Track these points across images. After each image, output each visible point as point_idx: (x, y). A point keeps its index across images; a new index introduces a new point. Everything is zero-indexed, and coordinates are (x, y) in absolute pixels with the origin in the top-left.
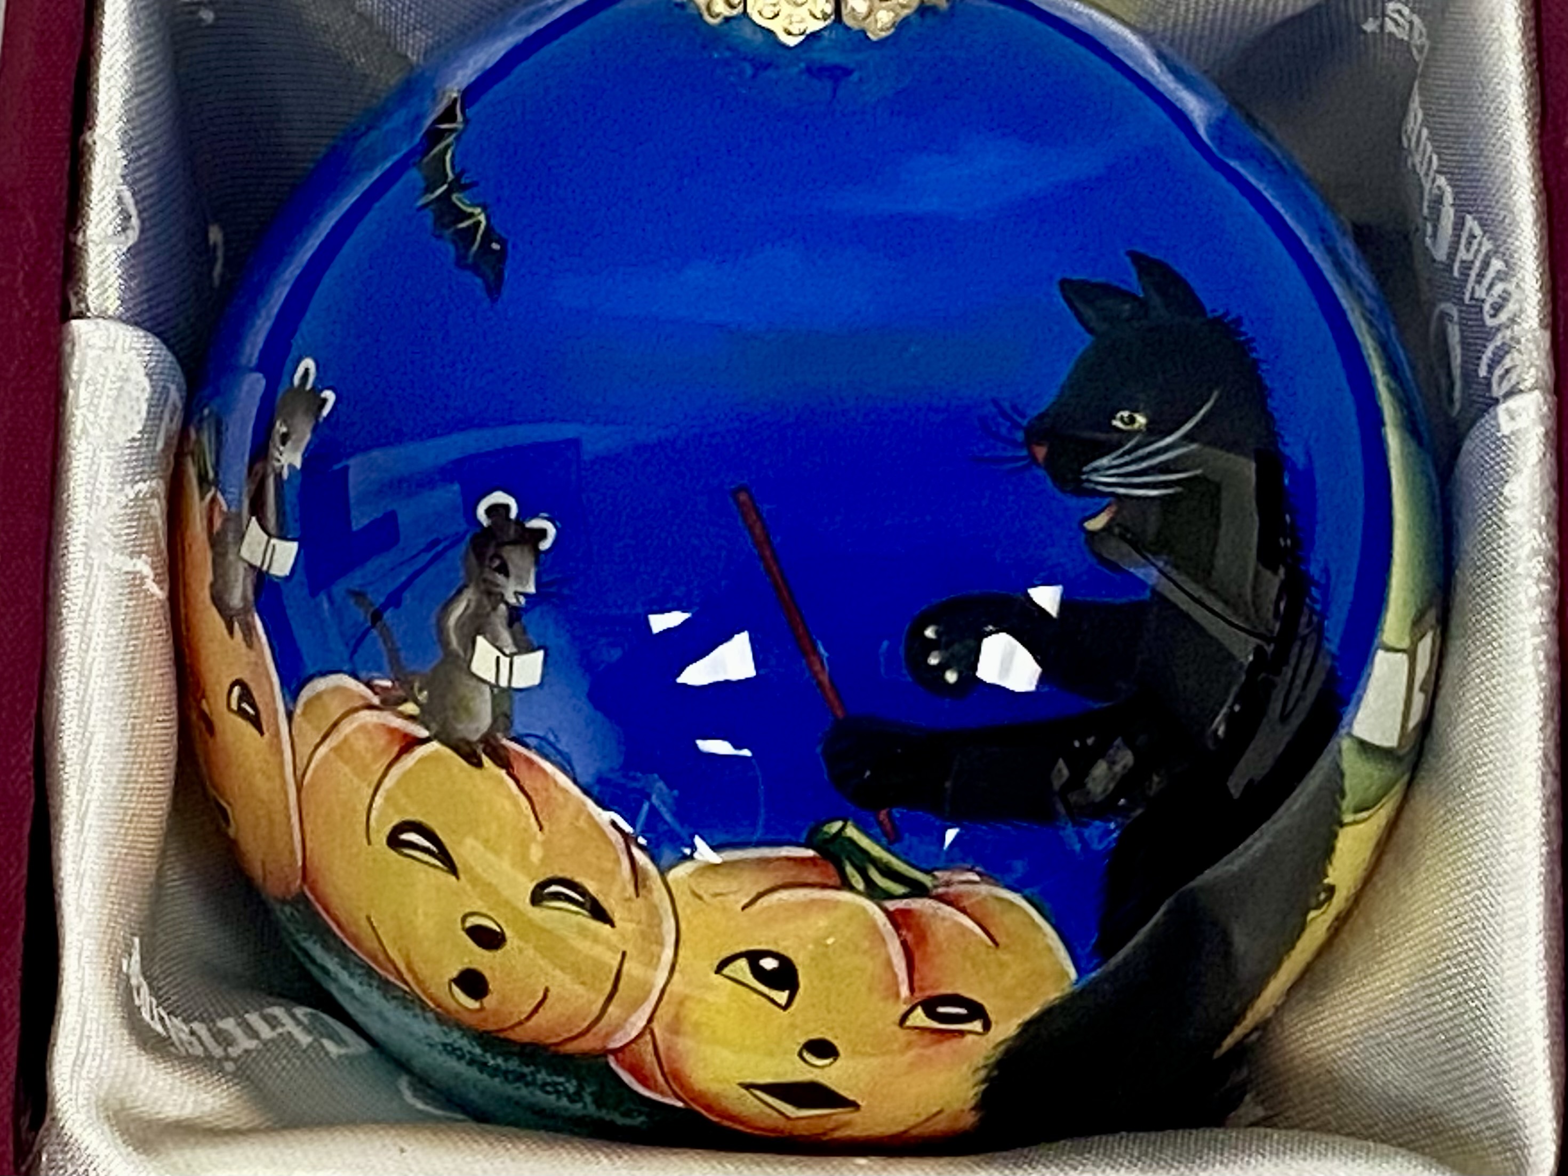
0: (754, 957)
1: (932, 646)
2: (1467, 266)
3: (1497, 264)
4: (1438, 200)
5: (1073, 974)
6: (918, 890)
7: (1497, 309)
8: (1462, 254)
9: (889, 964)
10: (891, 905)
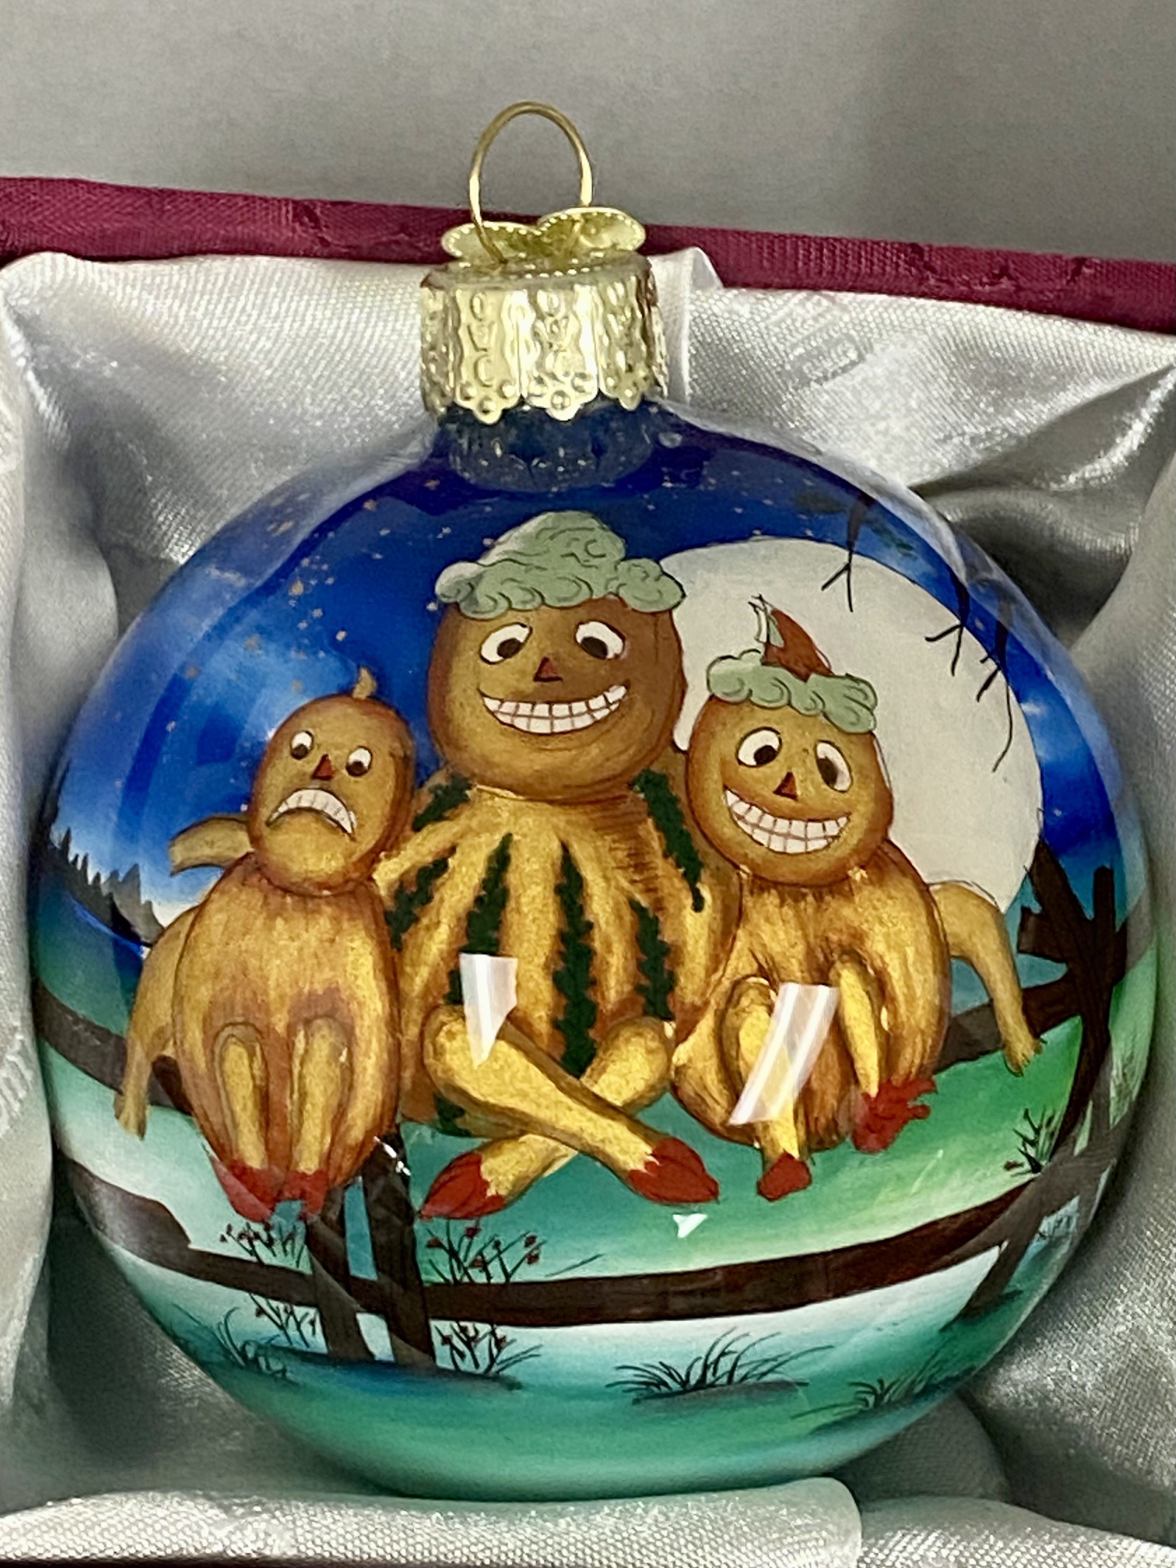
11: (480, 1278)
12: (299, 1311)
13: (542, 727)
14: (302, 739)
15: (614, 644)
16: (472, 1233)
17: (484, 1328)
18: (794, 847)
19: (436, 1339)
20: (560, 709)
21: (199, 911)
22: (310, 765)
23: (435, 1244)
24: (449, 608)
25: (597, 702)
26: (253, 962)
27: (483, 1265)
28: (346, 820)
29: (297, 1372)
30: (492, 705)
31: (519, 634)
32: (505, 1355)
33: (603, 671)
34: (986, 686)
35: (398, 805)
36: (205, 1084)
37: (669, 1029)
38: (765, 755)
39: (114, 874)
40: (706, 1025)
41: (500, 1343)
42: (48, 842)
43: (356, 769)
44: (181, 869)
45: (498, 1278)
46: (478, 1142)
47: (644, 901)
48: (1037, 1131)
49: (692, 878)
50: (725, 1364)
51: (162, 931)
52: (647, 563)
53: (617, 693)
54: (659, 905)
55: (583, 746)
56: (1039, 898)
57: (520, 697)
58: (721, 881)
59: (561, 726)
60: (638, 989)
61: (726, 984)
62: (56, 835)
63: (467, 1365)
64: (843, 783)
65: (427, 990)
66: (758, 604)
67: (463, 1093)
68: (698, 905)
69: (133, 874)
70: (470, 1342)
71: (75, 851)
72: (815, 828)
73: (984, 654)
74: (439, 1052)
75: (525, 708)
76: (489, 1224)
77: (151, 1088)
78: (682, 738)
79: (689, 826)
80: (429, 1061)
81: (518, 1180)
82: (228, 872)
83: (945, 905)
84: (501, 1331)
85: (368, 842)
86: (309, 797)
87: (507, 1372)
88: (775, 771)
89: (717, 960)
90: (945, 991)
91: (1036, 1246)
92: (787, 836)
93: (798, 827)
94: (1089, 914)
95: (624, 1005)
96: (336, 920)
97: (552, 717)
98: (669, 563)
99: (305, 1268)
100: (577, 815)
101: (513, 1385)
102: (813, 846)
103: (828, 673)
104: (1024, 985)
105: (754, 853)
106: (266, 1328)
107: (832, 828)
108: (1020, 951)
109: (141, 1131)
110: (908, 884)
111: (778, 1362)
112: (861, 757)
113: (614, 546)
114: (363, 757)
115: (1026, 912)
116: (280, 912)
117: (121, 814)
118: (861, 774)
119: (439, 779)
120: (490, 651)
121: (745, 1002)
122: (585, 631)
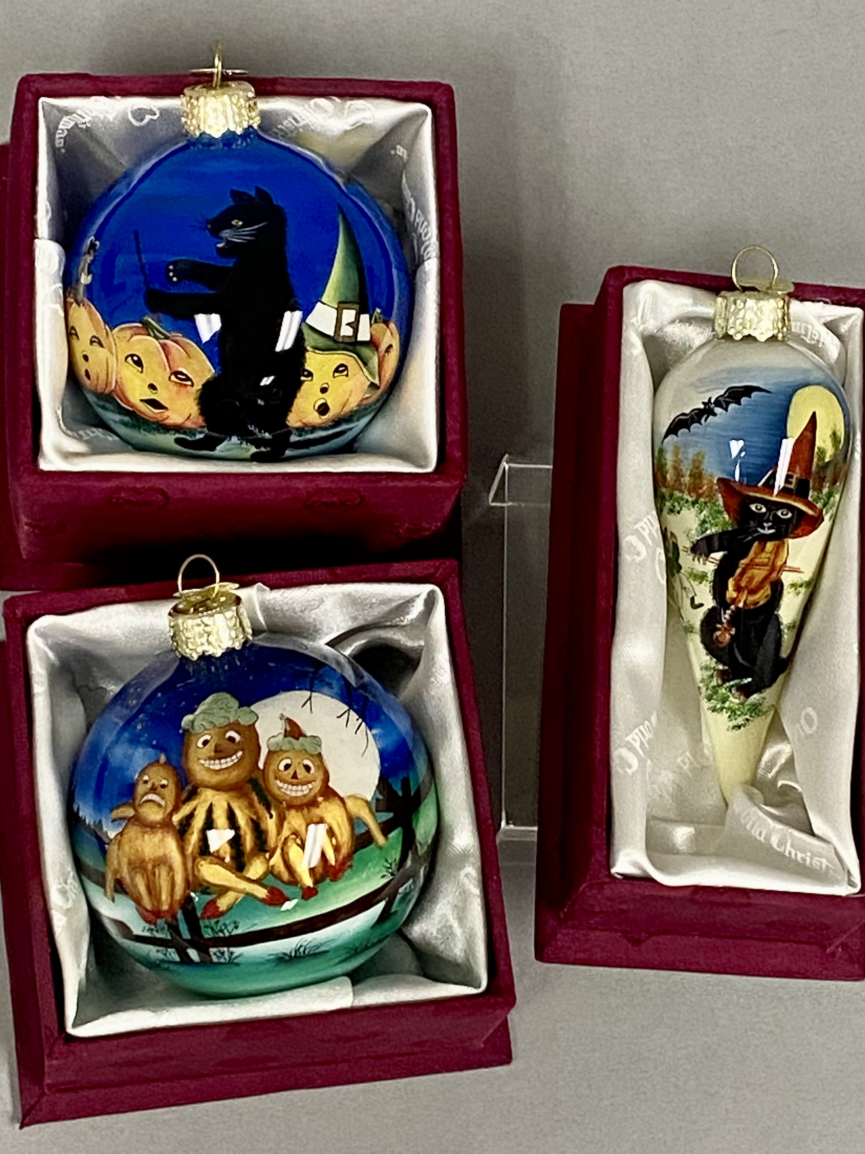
0: (132, 356)
1: (170, 271)
2: (418, 224)
3: (426, 223)
4: (410, 205)
5: (214, 371)
6: (167, 338)
7: (426, 235)
8: (417, 220)
9: (162, 359)
10: (161, 341)
11: (221, 935)
12: (169, 950)
13: (217, 767)
14: (146, 778)
15: (237, 738)
16: (217, 922)
17: (225, 949)
18: (299, 794)
19: (211, 953)
20: (223, 761)
21: (121, 834)
22: (149, 786)
23: (206, 927)
24: (186, 731)
25: (234, 757)
26: (140, 849)
27: (222, 931)
28: (163, 803)
29: (172, 967)
30: (202, 762)
31: (208, 737)
32: (233, 956)
33: (234, 747)
34: (358, 729)
35: (178, 796)
36: (131, 887)
37: (267, 855)
38: (287, 767)
39: (94, 822)
40: (278, 852)
41: (232, 953)
42: (72, 808)
43: (163, 786)
44: (113, 821)
45: (227, 934)
46: (214, 896)
47: (254, 817)
48: (391, 864)
49: (268, 809)
50: (302, 950)
51: (111, 840)
52: (245, 708)
53: (240, 754)
54: (259, 818)
55: (230, 773)
56: (381, 793)
57: (210, 758)
58: (277, 809)
59: (224, 766)
60: (256, 844)
61: (283, 839)
62: (75, 808)
63: (222, 960)
64: (313, 771)
65: (192, 852)
66: (282, 717)
67: (207, 882)
68: (271, 816)
69: (100, 822)
70: (223, 953)
71: (81, 814)
72: (305, 787)
73: (357, 717)
74: (199, 871)
75: (212, 762)
76: (222, 920)
77: (115, 886)
78: (261, 765)
79: (266, 793)
80: (196, 873)
81: (228, 906)
82: (129, 821)
83: (349, 803)
84: (231, 949)
85: (169, 809)
86: (152, 797)
87: (235, 961)
88: (291, 771)
89: (279, 832)
90: (353, 829)
91: (398, 897)
92: (296, 791)
93: (300, 788)
94: (400, 794)
95: (252, 850)
96: (162, 833)
97: (220, 764)
98: (253, 708)
99: (169, 937)
100: (231, 794)
101: (237, 964)
102: (305, 792)
103: (305, 736)
104: (380, 821)
105: (287, 798)
106: (161, 956)
107: (310, 786)
108: (377, 811)
109: (113, 900)
110: (337, 798)
111: (318, 947)
112: (318, 762)
113: (234, 703)
114: (164, 782)
115: (378, 800)
116: (145, 833)
117: (94, 800)
118: (318, 768)
119: (189, 788)
120: (200, 744)
121: (289, 844)
122: (228, 734)
